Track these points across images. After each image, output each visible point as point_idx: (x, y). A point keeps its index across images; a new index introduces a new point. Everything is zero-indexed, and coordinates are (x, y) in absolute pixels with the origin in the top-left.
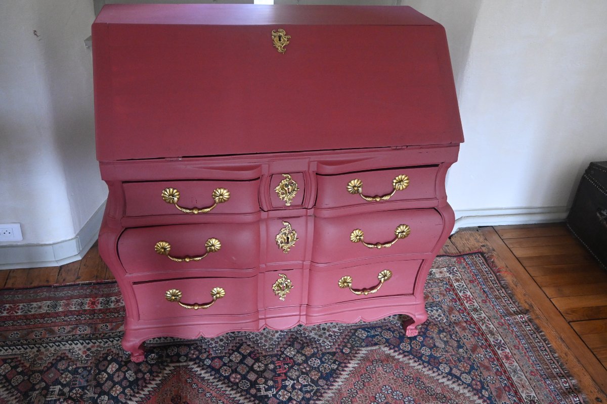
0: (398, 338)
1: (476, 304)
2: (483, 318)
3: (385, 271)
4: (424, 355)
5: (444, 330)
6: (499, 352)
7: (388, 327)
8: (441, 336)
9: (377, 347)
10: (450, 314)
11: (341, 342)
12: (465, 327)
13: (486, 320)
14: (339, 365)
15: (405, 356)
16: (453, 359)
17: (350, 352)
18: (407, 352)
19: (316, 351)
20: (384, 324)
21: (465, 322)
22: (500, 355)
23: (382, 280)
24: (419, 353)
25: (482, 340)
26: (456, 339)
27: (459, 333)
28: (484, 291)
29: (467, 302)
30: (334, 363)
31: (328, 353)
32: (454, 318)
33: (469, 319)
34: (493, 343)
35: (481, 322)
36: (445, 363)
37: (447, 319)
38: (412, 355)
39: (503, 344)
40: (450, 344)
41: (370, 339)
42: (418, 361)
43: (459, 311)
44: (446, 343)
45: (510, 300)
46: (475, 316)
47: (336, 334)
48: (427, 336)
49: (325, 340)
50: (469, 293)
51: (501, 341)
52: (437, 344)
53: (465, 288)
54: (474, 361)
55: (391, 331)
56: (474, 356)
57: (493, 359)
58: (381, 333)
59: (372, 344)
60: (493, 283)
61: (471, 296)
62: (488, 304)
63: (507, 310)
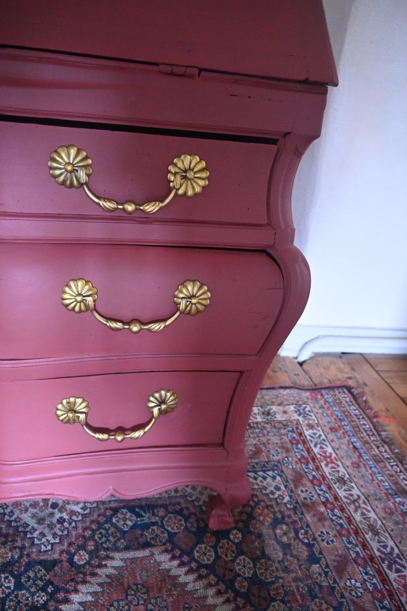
0: (194, 533)
1: (341, 469)
2: (356, 497)
3: (163, 392)
4: (239, 575)
5: (283, 518)
6: (392, 576)
7: (178, 507)
8: (278, 531)
9: (146, 552)
10: (296, 487)
11: (78, 536)
12: (322, 513)
13: (361, 502)
14: (52, 596)
15: (200, 577)
16: (298, 590)
17: (88, 563)
18: (206, 567)
19: (16, 557)
20: (173, 501)
21: (324, 504)
22: (394, 583)
23: (156, 411)
24: (231, 570)
25: (357, 546)
26: (306, 541)
27: (312, 526)
28: (355, 447)
29: (327, 465)
30: (44, 589)
31: (41, 563)
32: (303, 495)
33: (331, 499)
34: (378, 554)
35: (352, 506)
36: (282, 601)
37: (290, 497)
38: (216, 575)
39: (398, 556)
40: (295, 553)
41: (138, 532)
42: (226, 592)
43: (312, 482)
44: (286, 547)
45: (400, 465)
46: (342, 493)
47: (74, 518)
48: (250, 532)
49: (46, 531)
50: (329, 450)
51: (392, 549)
52: (268, 551)
53: (324, 440)
54: (342, 596)
55: (183, 516)
56: (342, 585)
57: (380, 592)
58: (163, 518)
59: (139, 543)
60: (368, 435)
61: (334, 455)
62: (363, 470)
63: (396, 483)
